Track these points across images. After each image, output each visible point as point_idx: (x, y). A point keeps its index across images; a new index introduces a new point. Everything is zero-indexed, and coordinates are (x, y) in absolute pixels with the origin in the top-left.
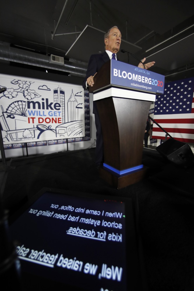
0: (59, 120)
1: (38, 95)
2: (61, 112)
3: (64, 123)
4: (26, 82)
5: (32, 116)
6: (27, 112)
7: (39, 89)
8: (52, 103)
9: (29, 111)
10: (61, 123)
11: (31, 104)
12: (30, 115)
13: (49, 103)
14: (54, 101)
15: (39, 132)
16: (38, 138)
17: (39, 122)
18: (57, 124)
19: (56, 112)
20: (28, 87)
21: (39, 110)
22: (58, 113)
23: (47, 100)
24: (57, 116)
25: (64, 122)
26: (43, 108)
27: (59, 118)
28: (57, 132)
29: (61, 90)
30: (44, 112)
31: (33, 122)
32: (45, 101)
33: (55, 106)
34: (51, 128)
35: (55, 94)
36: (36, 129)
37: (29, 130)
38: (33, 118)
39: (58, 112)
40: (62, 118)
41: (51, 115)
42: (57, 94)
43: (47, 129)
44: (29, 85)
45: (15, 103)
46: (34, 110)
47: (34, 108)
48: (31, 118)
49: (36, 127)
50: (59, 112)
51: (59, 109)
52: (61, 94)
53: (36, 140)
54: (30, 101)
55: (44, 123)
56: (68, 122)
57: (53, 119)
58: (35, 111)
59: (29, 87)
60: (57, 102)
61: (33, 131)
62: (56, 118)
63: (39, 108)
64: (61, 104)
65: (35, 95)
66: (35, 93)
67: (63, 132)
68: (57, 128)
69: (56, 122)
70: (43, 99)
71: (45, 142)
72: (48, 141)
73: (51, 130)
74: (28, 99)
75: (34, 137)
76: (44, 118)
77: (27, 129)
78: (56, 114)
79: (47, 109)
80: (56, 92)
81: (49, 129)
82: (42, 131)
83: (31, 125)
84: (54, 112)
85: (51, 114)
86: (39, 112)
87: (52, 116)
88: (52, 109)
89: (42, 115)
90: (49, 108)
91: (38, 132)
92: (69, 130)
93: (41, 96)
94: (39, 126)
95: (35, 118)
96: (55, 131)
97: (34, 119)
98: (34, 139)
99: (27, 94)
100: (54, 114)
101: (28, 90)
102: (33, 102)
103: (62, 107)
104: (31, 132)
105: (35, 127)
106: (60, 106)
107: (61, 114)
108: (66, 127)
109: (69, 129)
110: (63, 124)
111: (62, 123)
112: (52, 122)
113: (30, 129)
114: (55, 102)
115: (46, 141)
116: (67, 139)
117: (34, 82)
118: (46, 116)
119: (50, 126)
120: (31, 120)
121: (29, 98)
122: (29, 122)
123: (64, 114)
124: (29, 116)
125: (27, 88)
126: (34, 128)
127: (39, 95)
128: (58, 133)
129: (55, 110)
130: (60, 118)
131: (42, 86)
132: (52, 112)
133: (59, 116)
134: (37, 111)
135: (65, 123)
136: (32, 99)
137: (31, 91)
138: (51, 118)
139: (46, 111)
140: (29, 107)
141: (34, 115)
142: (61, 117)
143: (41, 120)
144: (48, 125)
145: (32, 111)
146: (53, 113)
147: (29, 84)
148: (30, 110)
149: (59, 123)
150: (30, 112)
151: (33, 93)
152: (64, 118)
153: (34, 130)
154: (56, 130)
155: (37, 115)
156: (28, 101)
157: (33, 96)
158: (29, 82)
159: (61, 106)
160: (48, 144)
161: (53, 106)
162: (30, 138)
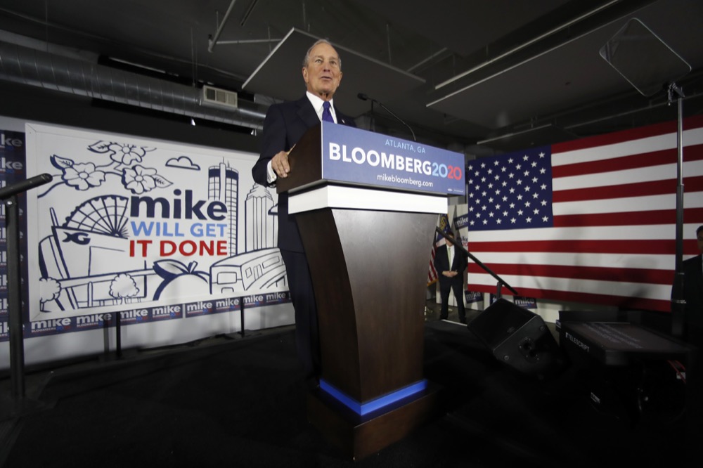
0: (219, 247)
1: (162, 180)
2: (226, 225)
3: (232, 255)
4: (133, 147)
5: (142, 236)
6: (129, 227)
7: (167, 165)
8: (201, 203)
9: (133, 224)
10: (225, 254)
11: (143, 206)
12: (136, 233)
13: (194, 203)
14: (209, 197)
15: (160, 280)
16: (156, 297)
17: (162, 253)
18: (216, 258)
19: (214, 225)
20: (136, 160)
21: (165, 220)
22: (218, 230)
23: (189, 194)
24: (214, 236)
25: (234, 251)
26: (177, 215)
27: (219, 243)
28: (214, 280)
29: (228, 169)
30: (177, 225)
31: (144, 254)
32: (182, 197)
33: (211, 210)
34: (196, 270)
35: (212, 179)
36: (153, 272)
37: (129, 277)
38: (145, 244)
39: (218, 225)
40: (228, 241)
41: (199, 233)
42: (217, 179)
43: (185, 273)
44: (141, 157)
45: (93, 202)
46: (148, 221)
47: (151, 213)
48: (139, 242)
49: (152, 267)
50: (222, 226)
51: (222, 218)
52: (229, 180)
53: (149, 302)
54: (140, 196)
55: (177, 256)
56: (246, 252)
57: (202, 244)
58: (152, 224)
59: (139, 159)
60: (217, 199)
61: (143, 277)
62: (212, 243)
63: (165, 214)
64: (227, 205)
65: (155, 180)
66: (154, 177)
67: (232, 278)
68: (213, 269)
69: (211, 252)
70: (177, 192)
71: (177, 310)
72: (187, 305)
73: (196, 273)
74: (133, 191)
75: (143, 295)
76: (178, 242)
77: (125, 273)
78: (213, 230)
79: (188, 216)
80: (214, 173)
81: (189, 271)
82: (168, 278)
83: (137, 262)
84: (208, 226)
85: (199, 230)
86: (165, 225)
87: (201, 234)
88: (201, 216)
89: (171, 235)
90: (194, 214)
91: (156, 281)
92: (249, 273)
93: (172, 183)
94: (162, 265)
95: (150, 242)
96: (207, 278)
97: (149, 245)
98: (142, 300)
99: (133, 179)
100: (208, 230)
101: (137, 168)
102: (148, 200)
103: (229, 213)
104: (134, 282)
105: (150, 265)
106: (224, 209)
107: (226, 230)
108: (239, 265)
109: (249, 271)
110: (231, 257)
111: (229, 255)
112: (201, 253)
113: (131, 274)
114: (212, 200)
115: (181, 305)
116: (241, 299)
117: (156, 149)
118: (182, 235)
119: (194, 264)
120: (139, 248)
121: (139, 189)
122: (132, 254)
123: (234, 232)
124: (132, 236)
125: (134, 163)
126: (146, 269)
127: (165, 182)
128: (217, 283)
129: (210, 221)
130: (225, 242)
131: (178, 160)
132: (201, 225)
133: (222, 234)
134: (158, 225)
135: (237, 255)
136: (145, 190)
137: (145, 172)
138: (197, 241)
139: (185, 224)
140: (135, 212)
141: (148, 233)
142: (226, 237)
143: (168, 248)
144: (187, 261)
145: (143, 224)
146: (204, 228)
147: (141, 153)
148: (137, 221)
149: (219, 253)
150: (137, 227)
151: (151, 176)
152: (234, 241)
153: (145, 276)
154: (210, 275)
155: (158, 234)
156: (133, 198)
157: (149, 183)
158: (142, 148)
159: (228, 208)
160: (184, 315)
161: (204, 210)
162: (130, 298)
